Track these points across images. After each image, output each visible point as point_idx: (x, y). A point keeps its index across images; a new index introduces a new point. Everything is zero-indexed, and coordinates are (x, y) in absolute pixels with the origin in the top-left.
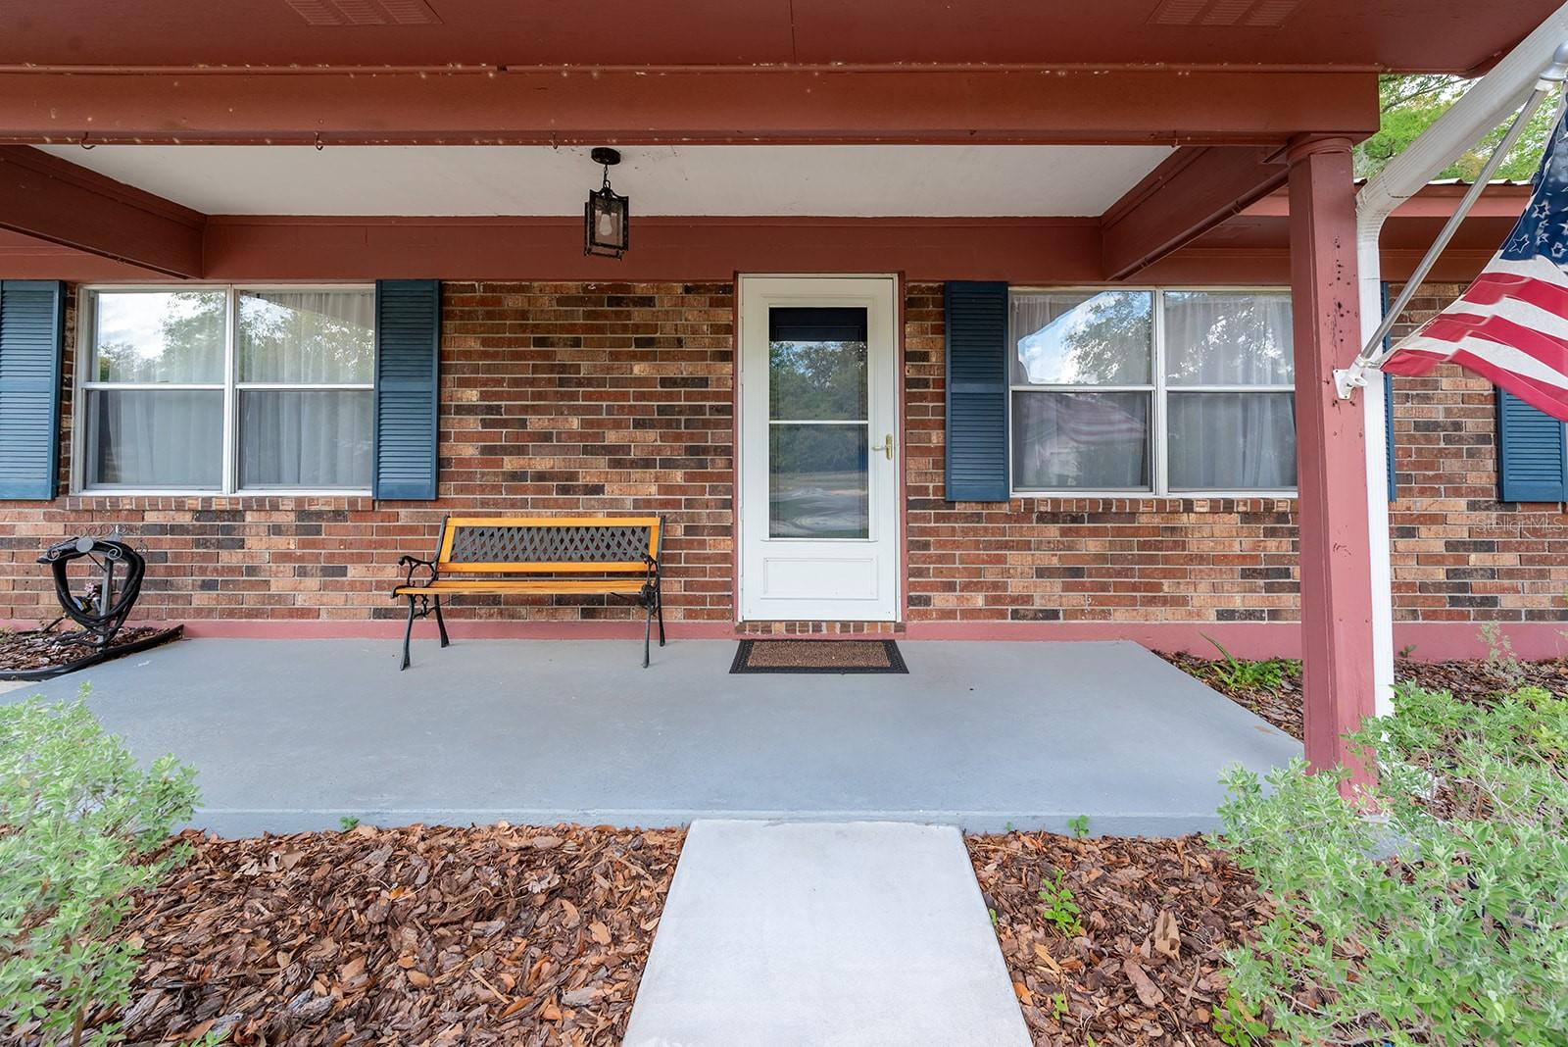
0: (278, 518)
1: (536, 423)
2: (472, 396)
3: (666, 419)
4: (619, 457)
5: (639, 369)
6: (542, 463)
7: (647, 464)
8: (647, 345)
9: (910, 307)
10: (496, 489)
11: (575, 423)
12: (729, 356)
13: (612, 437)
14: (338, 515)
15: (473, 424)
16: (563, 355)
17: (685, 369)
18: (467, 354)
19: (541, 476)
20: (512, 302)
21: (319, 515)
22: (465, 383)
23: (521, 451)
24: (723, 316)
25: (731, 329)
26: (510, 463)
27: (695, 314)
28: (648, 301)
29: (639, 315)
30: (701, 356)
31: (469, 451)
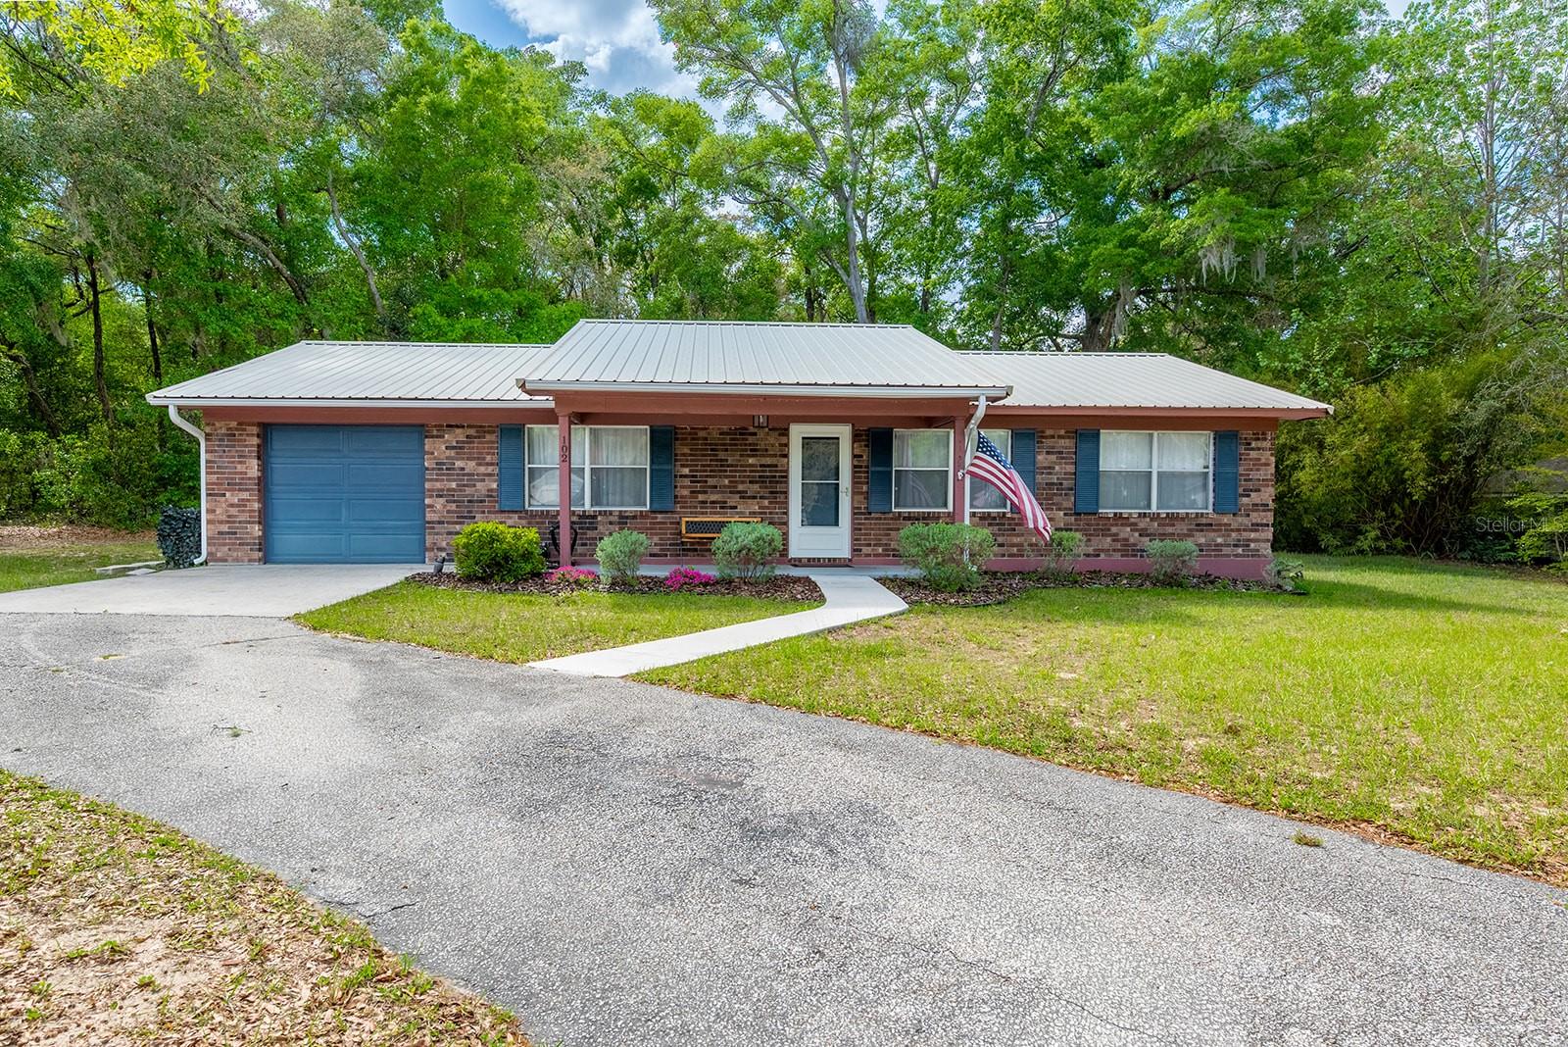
0: (611, 518)
1: (711, 481)
2: (686, 471)
3: (762, 480)
4: (743, 495)
5: (751, 461)
6: (714, 497)
7: (754, 498)
8: (754, 451)
9: (856, 437)
10: (696, 507)
11: (726, 482)
12: (786, 456)
13: (741, 487)
14: (634, 517)
15: (687, 482)
16: (722, 455)
17: (768, 461)
18: (684, 455)
19: (713, 502)
20: (702, 434)
21: (627, 517)
22: (683, 466)
23: (705, 492)
24: (784, 440)
25: (787, 445)
26: (701, 497)
27: (773, 439)
28: (755, 434)
29: (751, 439)
30: (775, 456)
31: (686, 492)
